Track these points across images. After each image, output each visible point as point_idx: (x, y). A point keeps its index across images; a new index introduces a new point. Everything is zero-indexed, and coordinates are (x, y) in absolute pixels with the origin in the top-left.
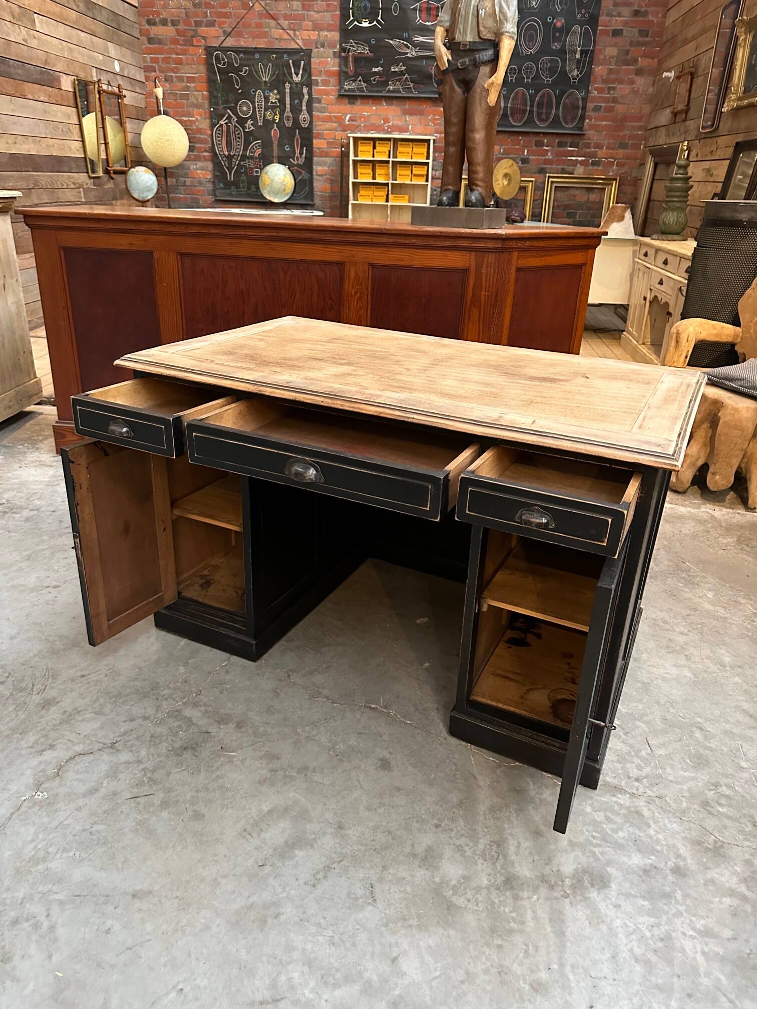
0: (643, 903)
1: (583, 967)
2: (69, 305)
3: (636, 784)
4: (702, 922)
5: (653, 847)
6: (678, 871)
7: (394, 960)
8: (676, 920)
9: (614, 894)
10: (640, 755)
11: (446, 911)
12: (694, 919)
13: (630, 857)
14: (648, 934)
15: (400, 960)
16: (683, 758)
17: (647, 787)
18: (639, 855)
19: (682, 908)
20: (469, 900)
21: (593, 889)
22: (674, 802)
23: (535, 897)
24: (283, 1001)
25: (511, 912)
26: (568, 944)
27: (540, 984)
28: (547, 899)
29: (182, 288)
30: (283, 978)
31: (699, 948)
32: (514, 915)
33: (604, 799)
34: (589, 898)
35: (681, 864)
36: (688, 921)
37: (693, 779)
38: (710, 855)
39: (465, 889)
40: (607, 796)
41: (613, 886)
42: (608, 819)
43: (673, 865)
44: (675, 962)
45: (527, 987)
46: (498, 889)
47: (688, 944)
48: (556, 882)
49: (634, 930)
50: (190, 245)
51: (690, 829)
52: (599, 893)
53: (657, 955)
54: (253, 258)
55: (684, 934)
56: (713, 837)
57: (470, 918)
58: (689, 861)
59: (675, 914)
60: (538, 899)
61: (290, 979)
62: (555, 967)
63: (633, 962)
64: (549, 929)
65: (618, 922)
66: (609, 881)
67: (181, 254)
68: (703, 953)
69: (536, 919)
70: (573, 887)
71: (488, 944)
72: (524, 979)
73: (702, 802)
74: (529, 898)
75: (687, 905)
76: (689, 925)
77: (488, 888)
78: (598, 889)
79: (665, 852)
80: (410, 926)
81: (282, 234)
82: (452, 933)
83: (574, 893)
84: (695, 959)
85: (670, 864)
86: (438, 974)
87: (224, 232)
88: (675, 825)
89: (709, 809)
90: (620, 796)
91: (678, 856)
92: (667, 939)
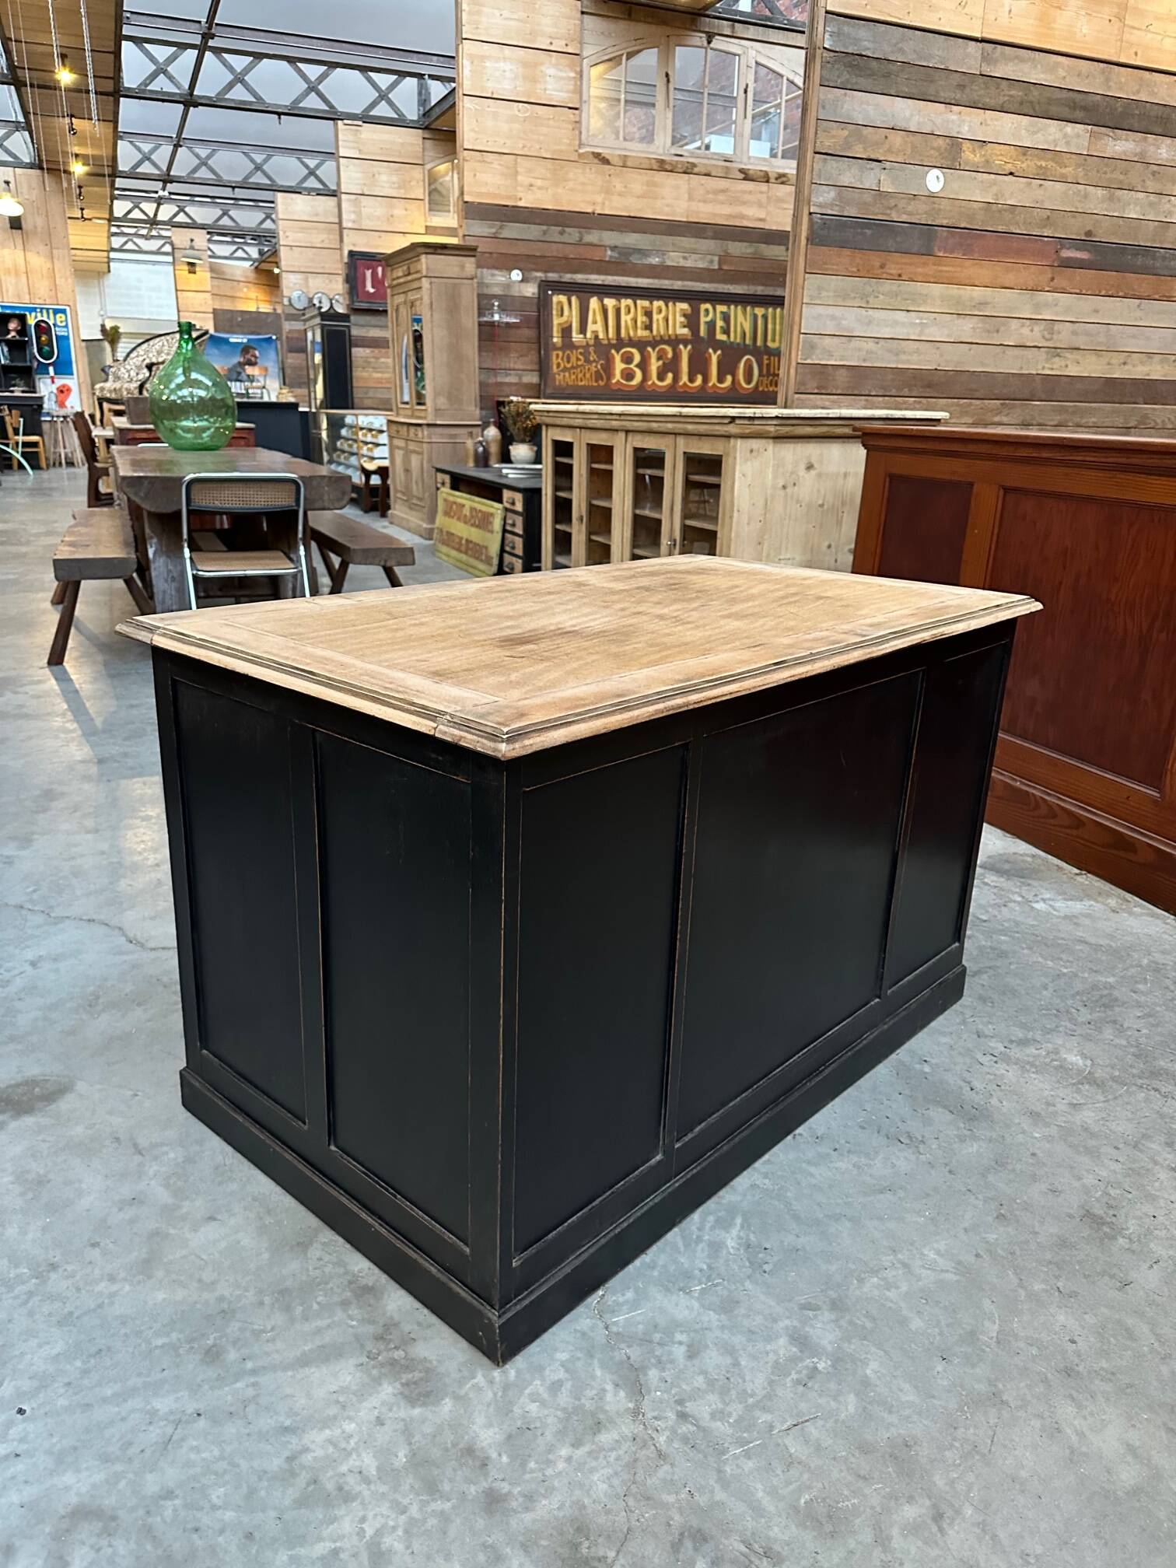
0: (401, 1454)
1: (258, 1395)
2: (878, 551)
3: (672, 1416)
4: (399, 1546)
5: (529, 1456)
6: (493, 1501)
7: (212, 1218)
8: (387, 1505)
9: (402, 1414)
10: (757, 1413)
11: (294, 1243)
12: (400, 1532)
13: (489, 1425)
14: (344, 1468)
15: (214, 1223)
16: (809, 1487)
17: (674, 1431)
18: (500, 1437)
19: (414, 1511)
20: (320, 1259)
21: (399, 1386)
22: (664, 1480)
23: (354, 1323)
24: (141, 1157)
25: (319, 1303)
26: (290, 1373)
27: (218, 1355)
28: (357, 1337)
29: (995, 538)
30: (165, 1149)
31: (345, 1544)
32: (315, 1306)
33: (598, 1373)
34: (380, 1385)
35: (514, 1504)
36: (391, 1523)
37: (758, 1510)
38: (560, 1550)
39: (335, 1252)
40: (608, 1377)
41: (417, 1411)
42: (555, 1387)
43: (505, 1491)
44: (302, 1511)
45: (210, 1342)
46: (350, 1283)
47: (347, 1526)
48: (391, 1340)
49: (345, 1449)
50: (1018, 476)
51: (608, 1512)
52: (394, 1395)
53: (308, 1484)
54: (1090, 500)
55: (363, 1519)
56: (611, 1554)
57: (294, 1266)
58: (528, 1517)
59: (398, 1503)
60: (352, 1327)
61: (167, 1153)
62: (249, 1365)
63: (287, 1453)
64: (306, 1348)
65: (349, 1427)
66: (424, 1404)
67: (1007, 490)
68: (335, 1552)
69: (318, 1331)
70: (393, 1363)
71: (261, 1292)
72: (221, 1337)
73: (699, 1531)
74: (351, 1318)
75: (425, 1520)
76: (384, 1526)
77: (346, 1273)
78: (401, 1393)
79: (527, 1476)
80: (261, 1219)
81: (1136, 460)
82: (266, 1256)
83: (382, 1365)
84: (320, 1539)
85: (505, 1487)
86: (204, 1257)
87: (1058, 456)
88: (603, 1487)
89: (688, 1544)
90: (622, 1394)
91: (530, 1498)
92: (346, 1496)
